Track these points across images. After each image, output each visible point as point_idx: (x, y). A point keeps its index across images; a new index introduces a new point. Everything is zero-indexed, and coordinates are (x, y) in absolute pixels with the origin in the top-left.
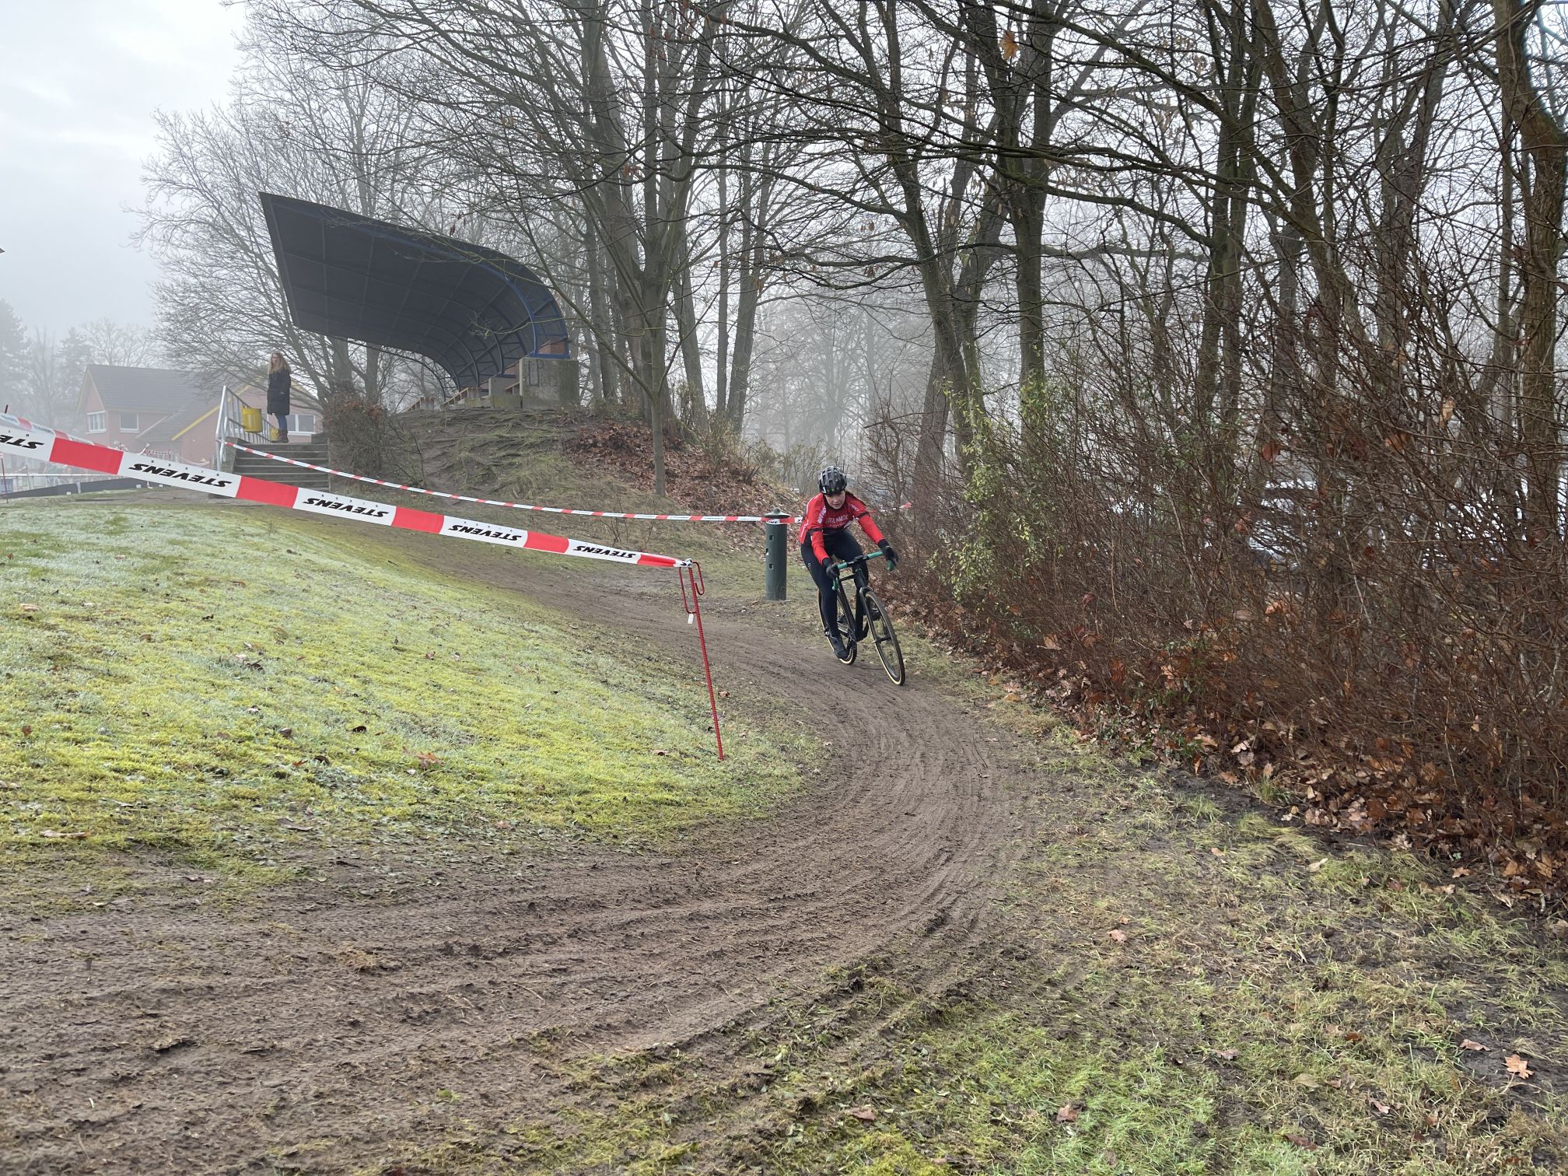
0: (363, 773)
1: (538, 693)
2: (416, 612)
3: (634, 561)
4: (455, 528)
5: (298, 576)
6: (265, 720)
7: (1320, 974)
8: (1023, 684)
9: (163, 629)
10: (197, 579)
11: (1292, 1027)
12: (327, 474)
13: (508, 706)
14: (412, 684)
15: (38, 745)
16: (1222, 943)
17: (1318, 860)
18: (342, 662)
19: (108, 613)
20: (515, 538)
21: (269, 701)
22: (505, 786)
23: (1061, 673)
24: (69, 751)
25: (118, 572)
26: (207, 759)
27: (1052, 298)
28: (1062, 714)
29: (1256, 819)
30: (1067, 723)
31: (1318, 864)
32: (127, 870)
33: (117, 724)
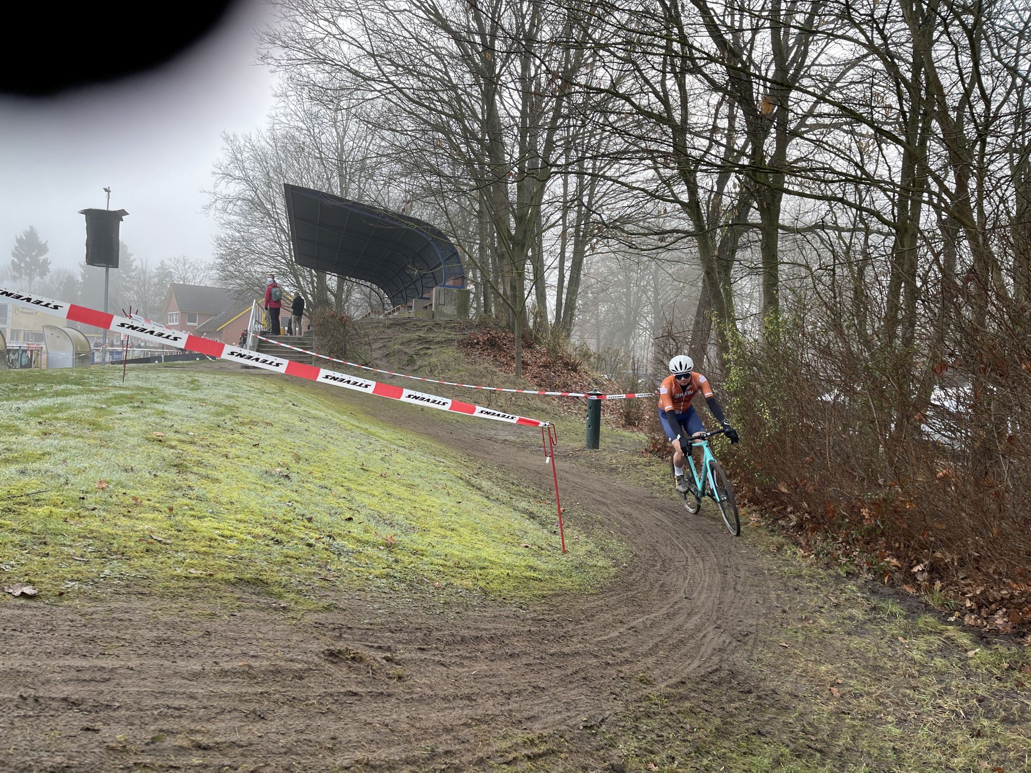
0: (354, 547)
1: (450, 502)
2: (371, 446)
3: (514, 421)
4: (409, 396)
5: (301, 421)
6: (297, 510)
7: (975, 726)
8: (762, 516)
9: (233, 451)
10: (246, 420)
11: (955, 760)
12: (312, 356)
13: (433, 510)
14: (376, 493)
15: (178, 518)
16: (907, 701)
17: (973, 649)
18: (333, 476)
19: (202, 439)
20: (444, 404)
21: (297, 499)
22: (436, 561)
23: (789, 510)
24: (195, 523)
25: (204, 415)
26: (269, 533)
27: (785, 260)
28: (790, 537)
29: (930, 619)
30: (794, 544)
31: (973, 652)
32: (237, 596)
33: (218, 508)
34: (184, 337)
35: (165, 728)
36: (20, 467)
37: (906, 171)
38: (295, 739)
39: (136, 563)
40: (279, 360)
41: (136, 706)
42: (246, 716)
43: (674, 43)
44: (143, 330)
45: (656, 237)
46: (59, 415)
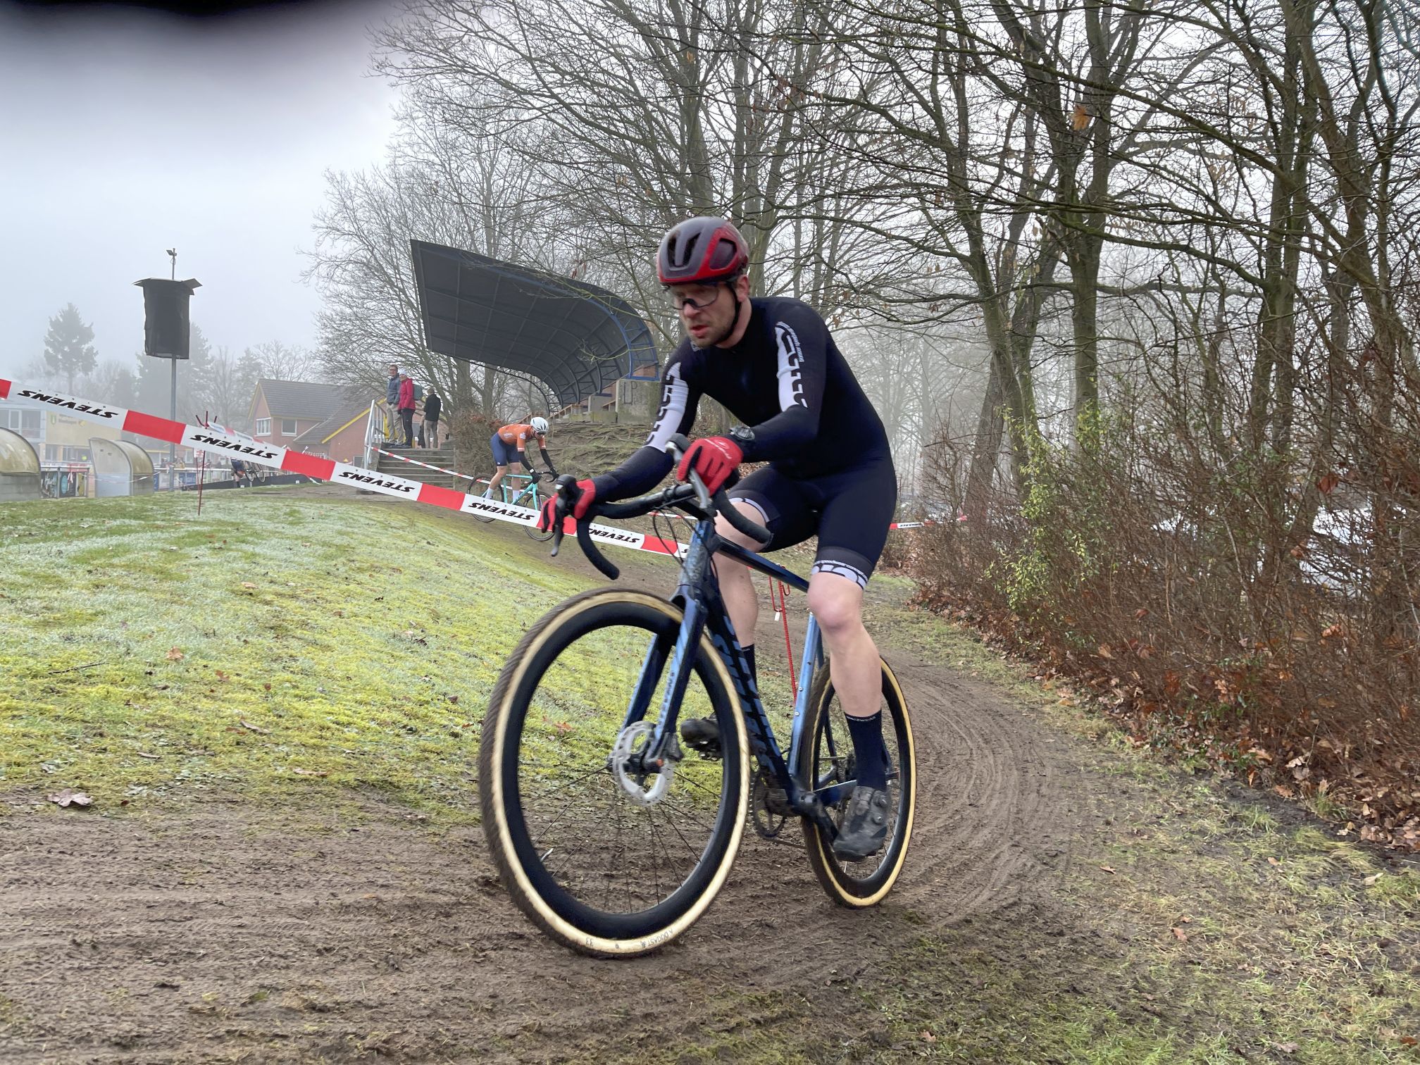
5: (439, 565)
6: (437, 687)
7: (1375, 980)
8: (1076, 691)
9: (349, 608)
10: (365, 565)
11: (1349, 1027)
12: (452, 476)
15: (278, 699)
16: (1281, 947)
17: (1372, 874)
18: (486, 641)
19: (307, 592)
20: (634, 541)
21: (436, 671)
23: (1113, 682)
24: (301, 705)
25: (309, 558)
26: (399, 718)
27: (1107, 334)
28: (1115, 720)
29: (1313, 832)
30: (1120, 729)
31: (1373, 878)
32: (359, 804)
33: (329, 685)
34: (281, 453)
35: (266, 982)
36: (65, 631)
37: (1278, 206)
38: (441, 997)
39: (223, 760)
40: (409, 483)
41: (227, 954)
42: (375, 966)
43: (949, 33)
44: (225, 444)
45: (925, 305)
46: (115, 561)
